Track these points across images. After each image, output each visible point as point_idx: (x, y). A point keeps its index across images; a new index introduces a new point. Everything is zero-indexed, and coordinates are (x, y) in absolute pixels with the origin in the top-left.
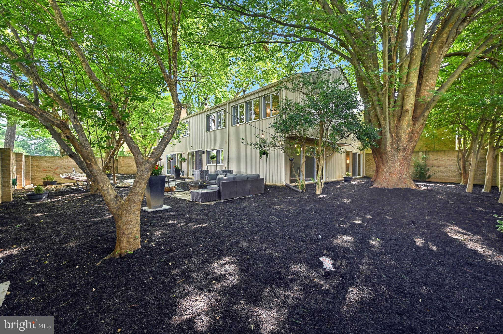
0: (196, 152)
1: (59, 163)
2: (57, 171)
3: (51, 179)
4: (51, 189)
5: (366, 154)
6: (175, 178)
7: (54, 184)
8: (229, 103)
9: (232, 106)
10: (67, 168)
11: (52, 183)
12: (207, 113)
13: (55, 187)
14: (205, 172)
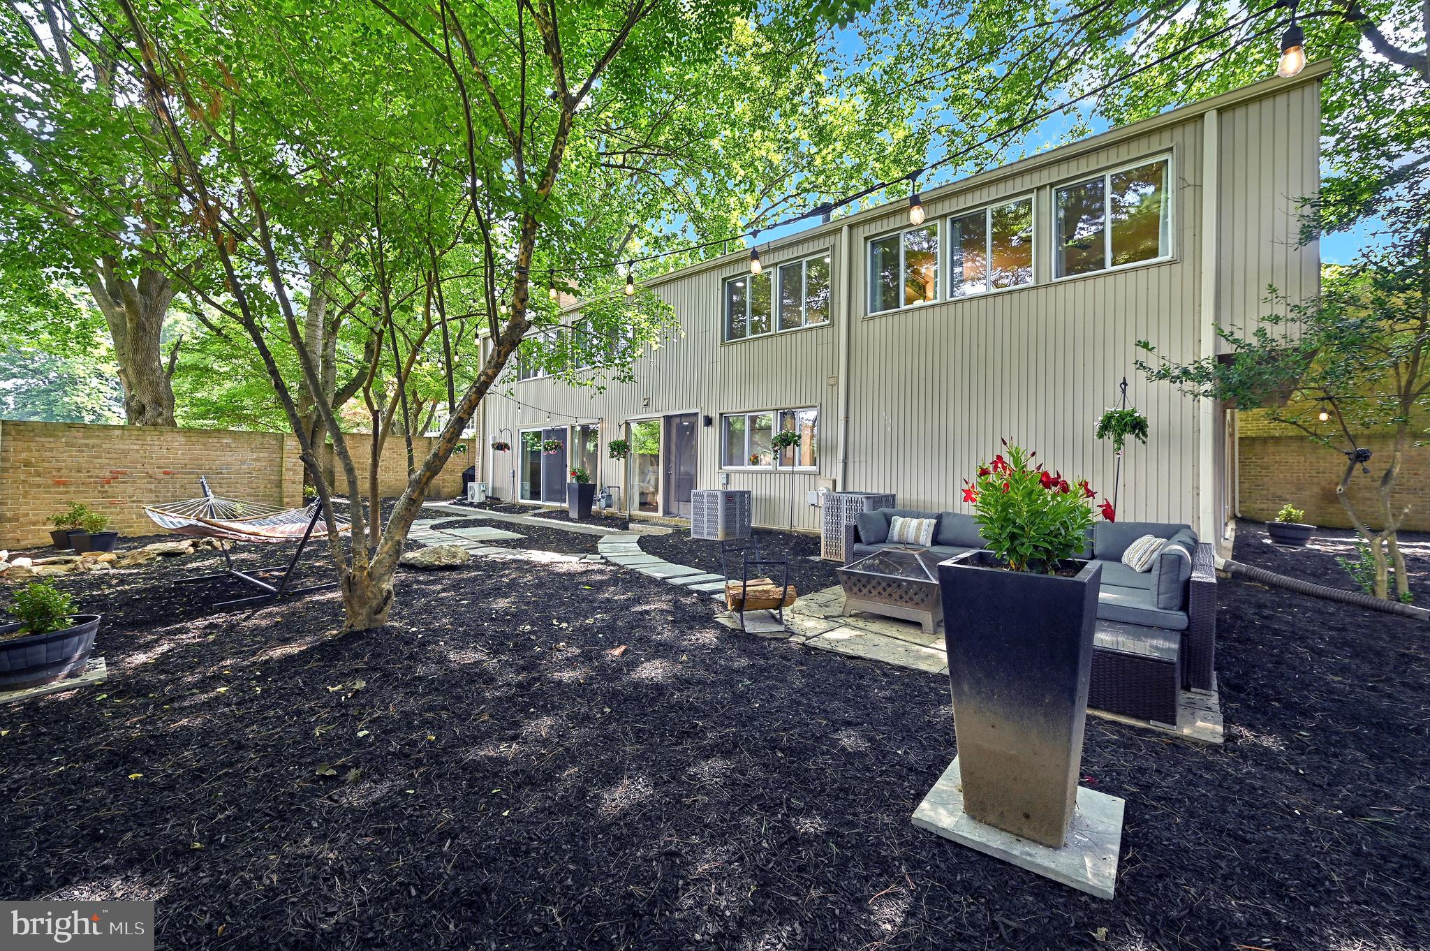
0: (668, 419)
1: (123, 451)
2: (117, 488)
3: (94, 523)
4: (96, 570)
5: (1241, 439)
6: (574, 514)
7: (106, 549)
8: (851, 227)
9: (866, 239)
10: (158, 473)
11: (102, 542)
12: (728, 272)
13: (110, 562)
14: (738, 499)
